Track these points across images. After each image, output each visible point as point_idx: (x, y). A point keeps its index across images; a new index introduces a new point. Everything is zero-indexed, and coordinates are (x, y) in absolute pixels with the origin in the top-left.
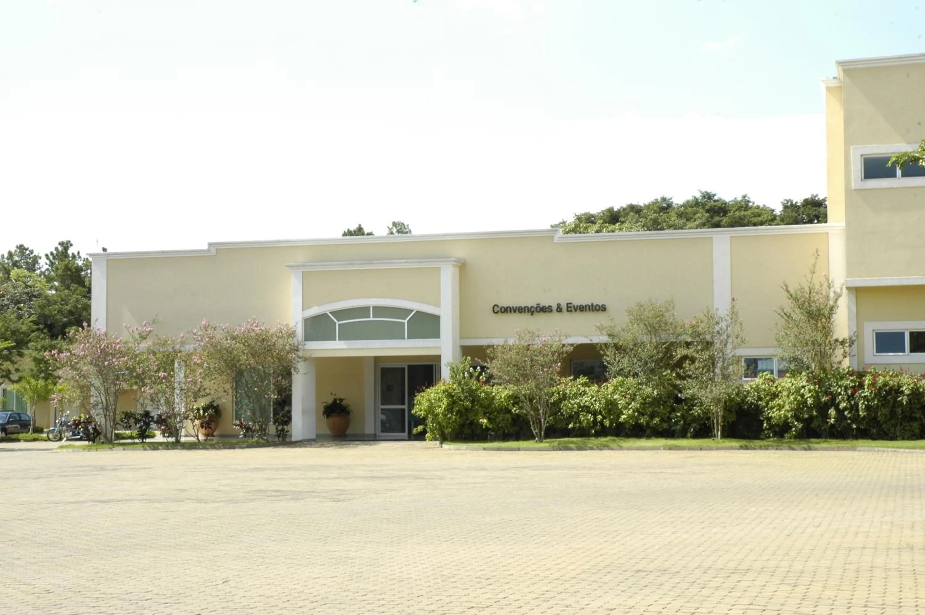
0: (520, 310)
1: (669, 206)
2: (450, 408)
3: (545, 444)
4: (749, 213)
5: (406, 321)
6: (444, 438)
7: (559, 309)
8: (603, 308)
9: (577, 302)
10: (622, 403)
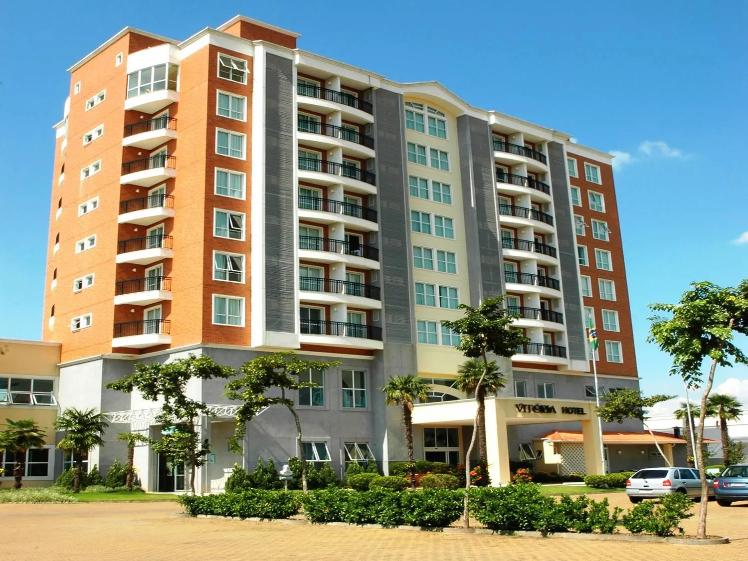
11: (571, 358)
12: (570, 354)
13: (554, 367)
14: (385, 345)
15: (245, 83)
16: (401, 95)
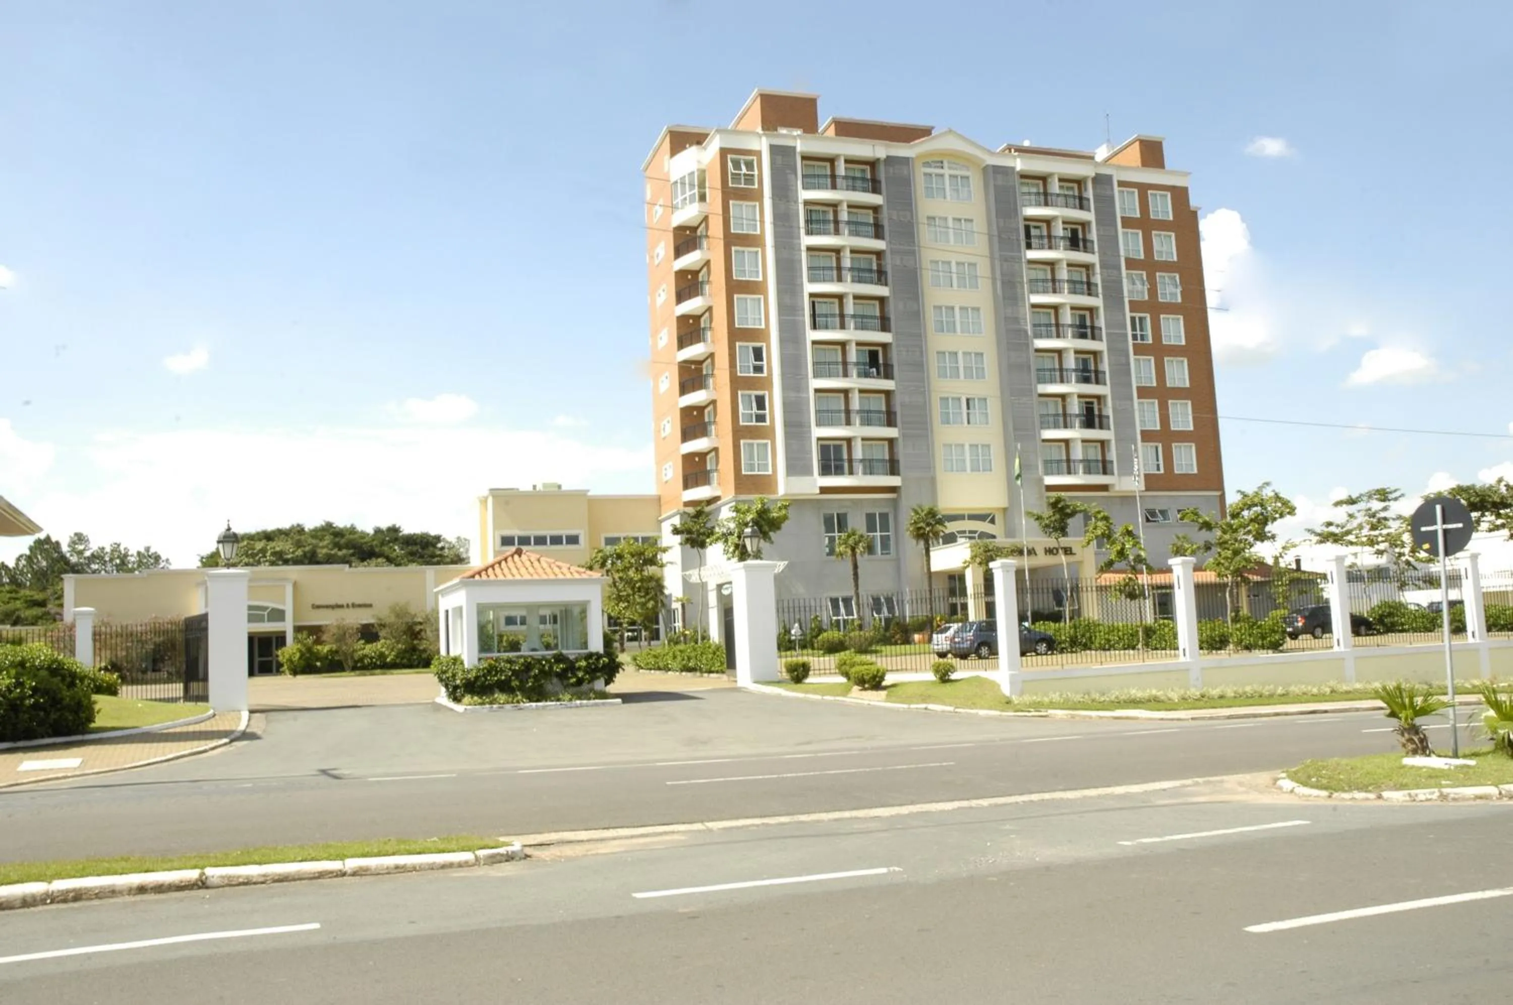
0: (327, 607)
1: (303, 530)
2: (300, 658)
3: (352, 674)
4: (356, 536)
5: (266, 613)
6: (295, 672)
7: (348, 606)
8: (370, 606)
9: (358, 602)
10: (387, 653)
11: (1120, 475)
12: (1119, 469)
13: (1105, 488)
14: (903, 480)
15: (756, 186)
16: (912, 158)
